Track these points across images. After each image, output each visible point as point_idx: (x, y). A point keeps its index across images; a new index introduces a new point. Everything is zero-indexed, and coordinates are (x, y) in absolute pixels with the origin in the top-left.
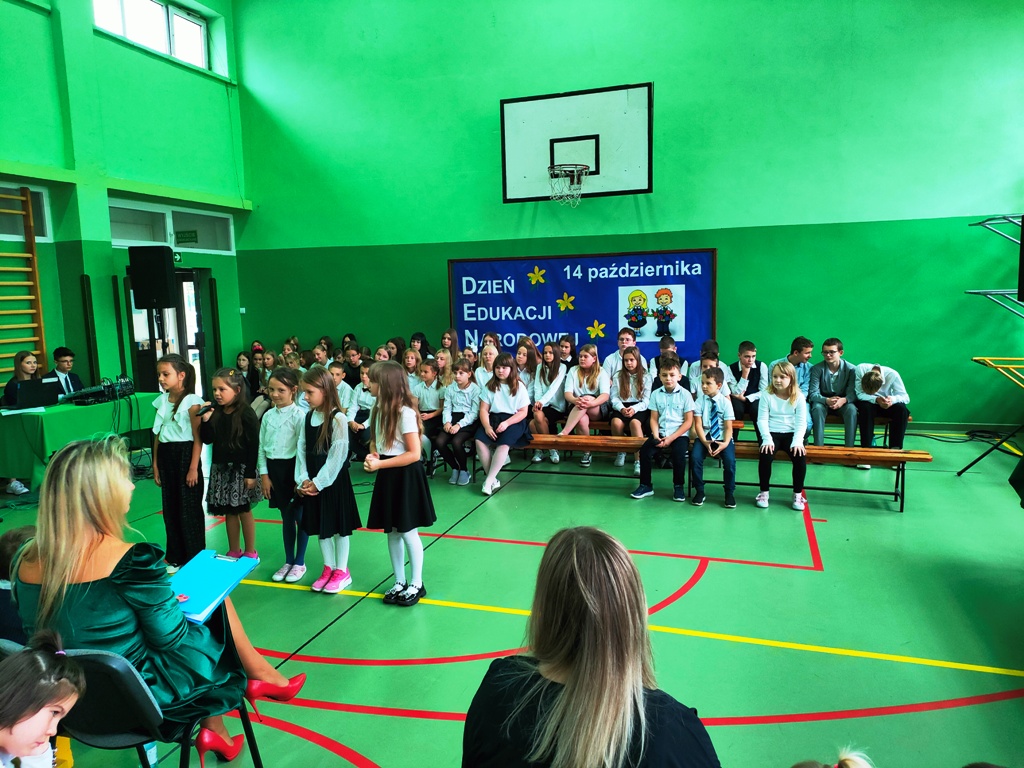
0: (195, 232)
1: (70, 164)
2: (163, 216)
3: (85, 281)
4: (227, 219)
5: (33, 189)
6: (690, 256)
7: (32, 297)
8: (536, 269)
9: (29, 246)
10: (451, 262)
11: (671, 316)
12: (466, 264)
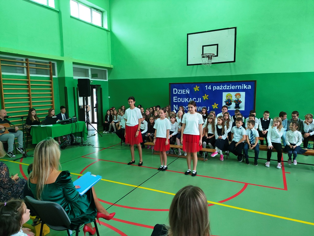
0: (97, 74)
1: (62, 55)
2: (88, 70)
3: (66, 88)
4: (106, 71)
5: (52, 62)
6: (247, 83)
7: (51, 93)
8: (197, 86)
9: (51, 78)
10: (170, 84)
11: (240, 102)
12: (175, 85)
